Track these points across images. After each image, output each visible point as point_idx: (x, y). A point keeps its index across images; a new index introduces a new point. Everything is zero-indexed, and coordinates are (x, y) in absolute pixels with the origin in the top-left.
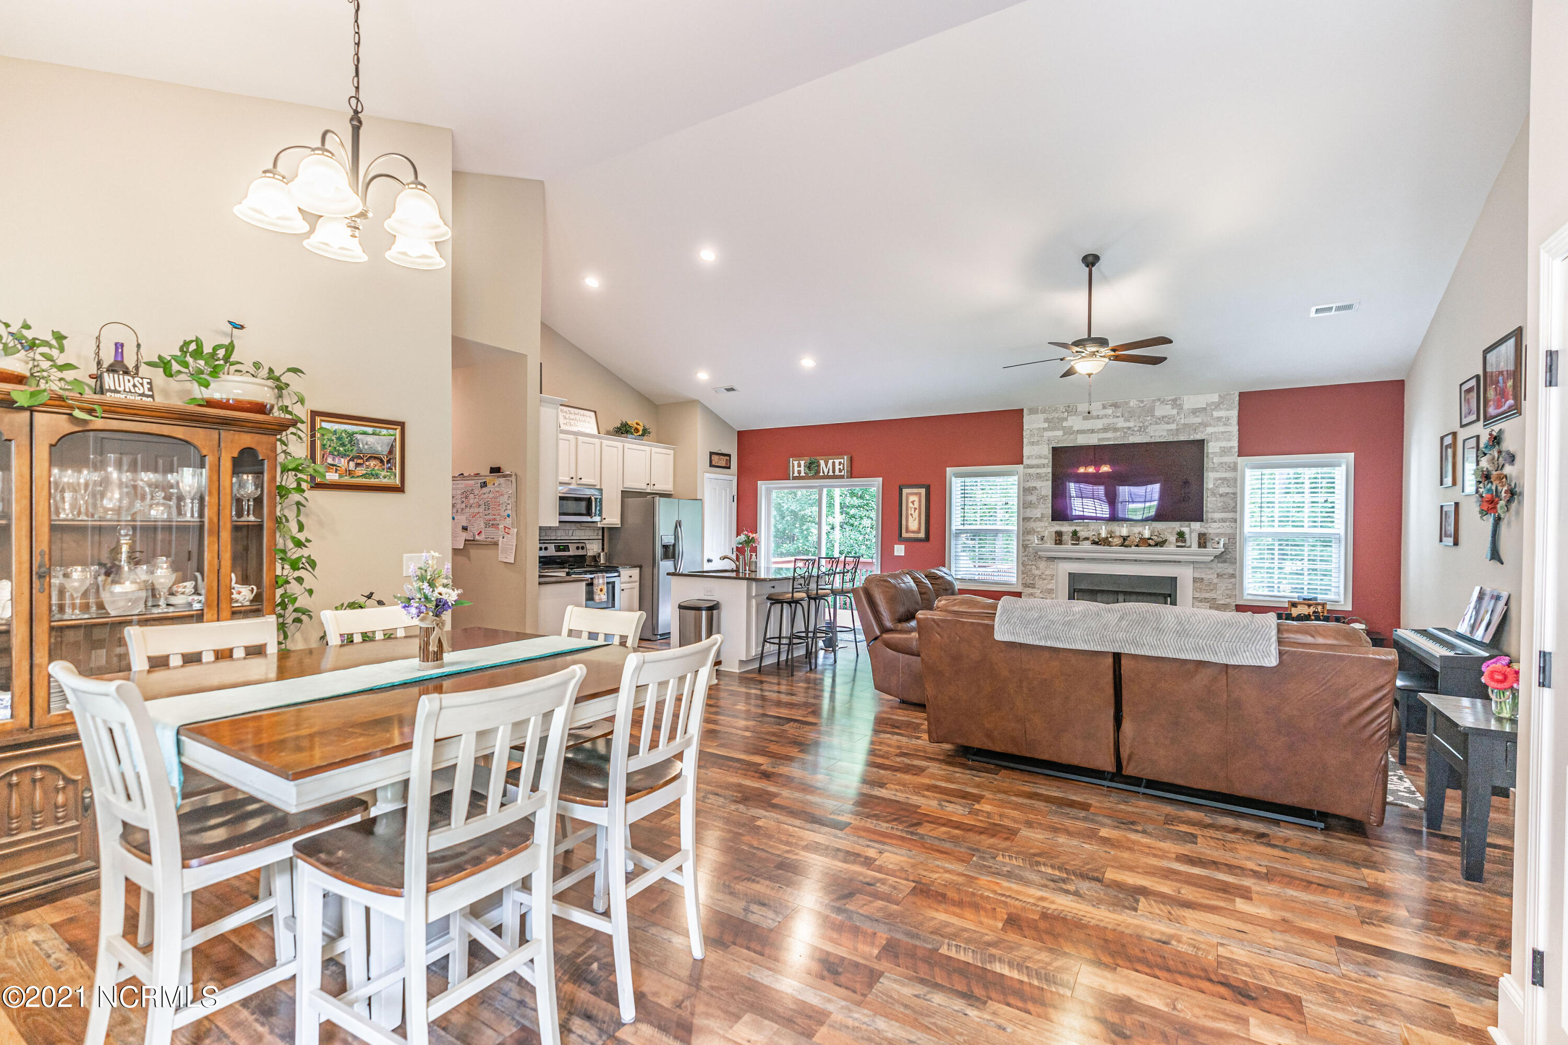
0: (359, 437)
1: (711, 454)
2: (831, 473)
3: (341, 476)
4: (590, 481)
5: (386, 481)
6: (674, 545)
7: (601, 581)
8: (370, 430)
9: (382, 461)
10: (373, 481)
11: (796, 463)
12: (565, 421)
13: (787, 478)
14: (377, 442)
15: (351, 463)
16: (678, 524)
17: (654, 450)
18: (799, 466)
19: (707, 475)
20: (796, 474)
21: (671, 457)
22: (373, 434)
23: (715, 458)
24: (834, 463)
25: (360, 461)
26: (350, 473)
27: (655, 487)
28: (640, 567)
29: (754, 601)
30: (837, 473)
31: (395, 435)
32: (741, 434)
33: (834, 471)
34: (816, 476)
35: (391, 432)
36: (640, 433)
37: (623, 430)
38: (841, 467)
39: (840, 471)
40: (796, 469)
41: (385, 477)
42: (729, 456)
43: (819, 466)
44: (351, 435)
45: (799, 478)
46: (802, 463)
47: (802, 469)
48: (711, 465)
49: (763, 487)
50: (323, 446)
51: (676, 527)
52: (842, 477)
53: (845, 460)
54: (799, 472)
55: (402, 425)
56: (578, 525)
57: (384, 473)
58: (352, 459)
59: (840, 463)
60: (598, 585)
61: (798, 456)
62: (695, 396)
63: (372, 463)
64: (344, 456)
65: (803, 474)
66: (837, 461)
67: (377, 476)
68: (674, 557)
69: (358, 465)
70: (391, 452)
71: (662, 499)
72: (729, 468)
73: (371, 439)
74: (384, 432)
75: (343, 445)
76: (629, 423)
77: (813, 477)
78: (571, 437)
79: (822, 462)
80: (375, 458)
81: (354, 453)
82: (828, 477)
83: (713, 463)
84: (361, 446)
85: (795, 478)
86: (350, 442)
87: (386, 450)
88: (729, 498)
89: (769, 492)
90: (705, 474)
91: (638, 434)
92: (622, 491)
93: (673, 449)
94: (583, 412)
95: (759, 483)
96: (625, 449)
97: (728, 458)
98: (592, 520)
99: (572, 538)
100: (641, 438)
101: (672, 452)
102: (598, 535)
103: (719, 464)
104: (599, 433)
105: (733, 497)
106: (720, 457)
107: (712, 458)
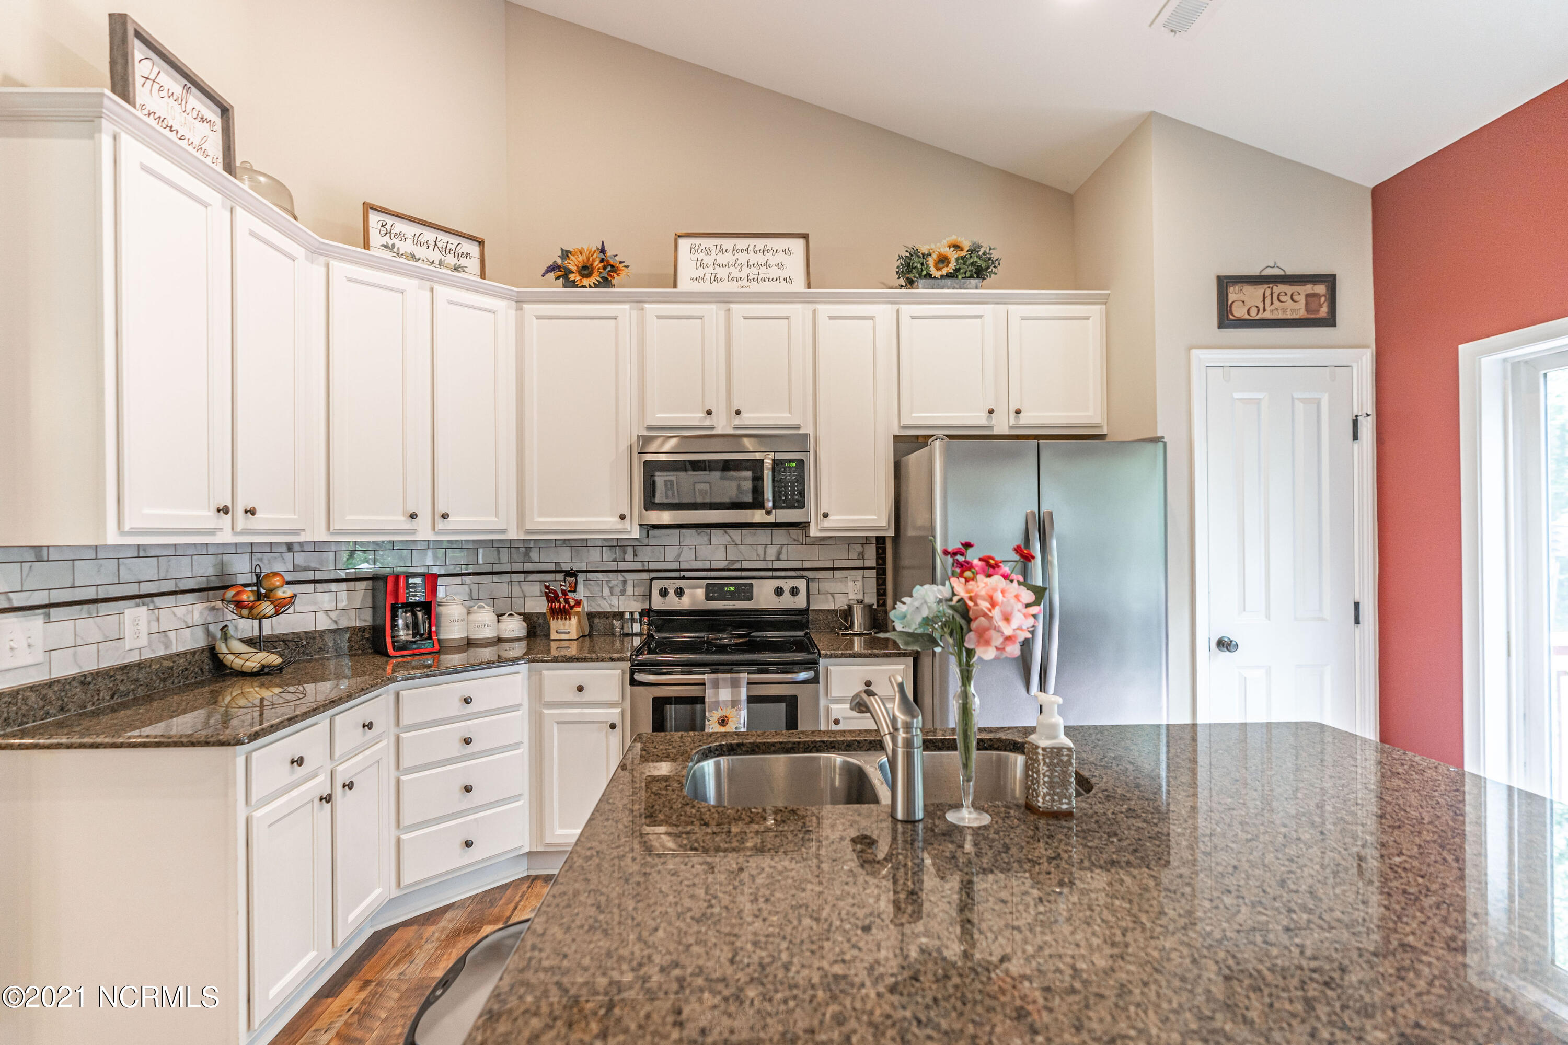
1: (1224, 283)
4: (773, 417)
7: (725, 694)
12: (700, 272)
16: (1038, 527)
17: (1017, 310)
19: (1201, 356)
21: (1096, 324)
23: (1248, 297)
27: (1025, 419)
36: (961, 268)
42: (1330, 281)
49: (1488, 361)
51: (1025, 536)
60: (716, 704)
72: (1330, 321)
76: (922, 247)
78: (711, 310)
83: (1239, 312)
88: (1334, 427)
90: (1195, 352)
91: (944, 272)
92: (895, 437)
93: (1104, 301)
94: (760, 243)
95: (1464, 350)
96: (904, 319)
97: (1321, 289)
98: (770, 519)
99: (777, 565)
100: (949, 282)
101: (1095, 310)
102: (862, 556)
103: (1267, 315)
104: (809, 287)
105: (1355, 422)
106: (1279, 289)
107: (1232, 297)
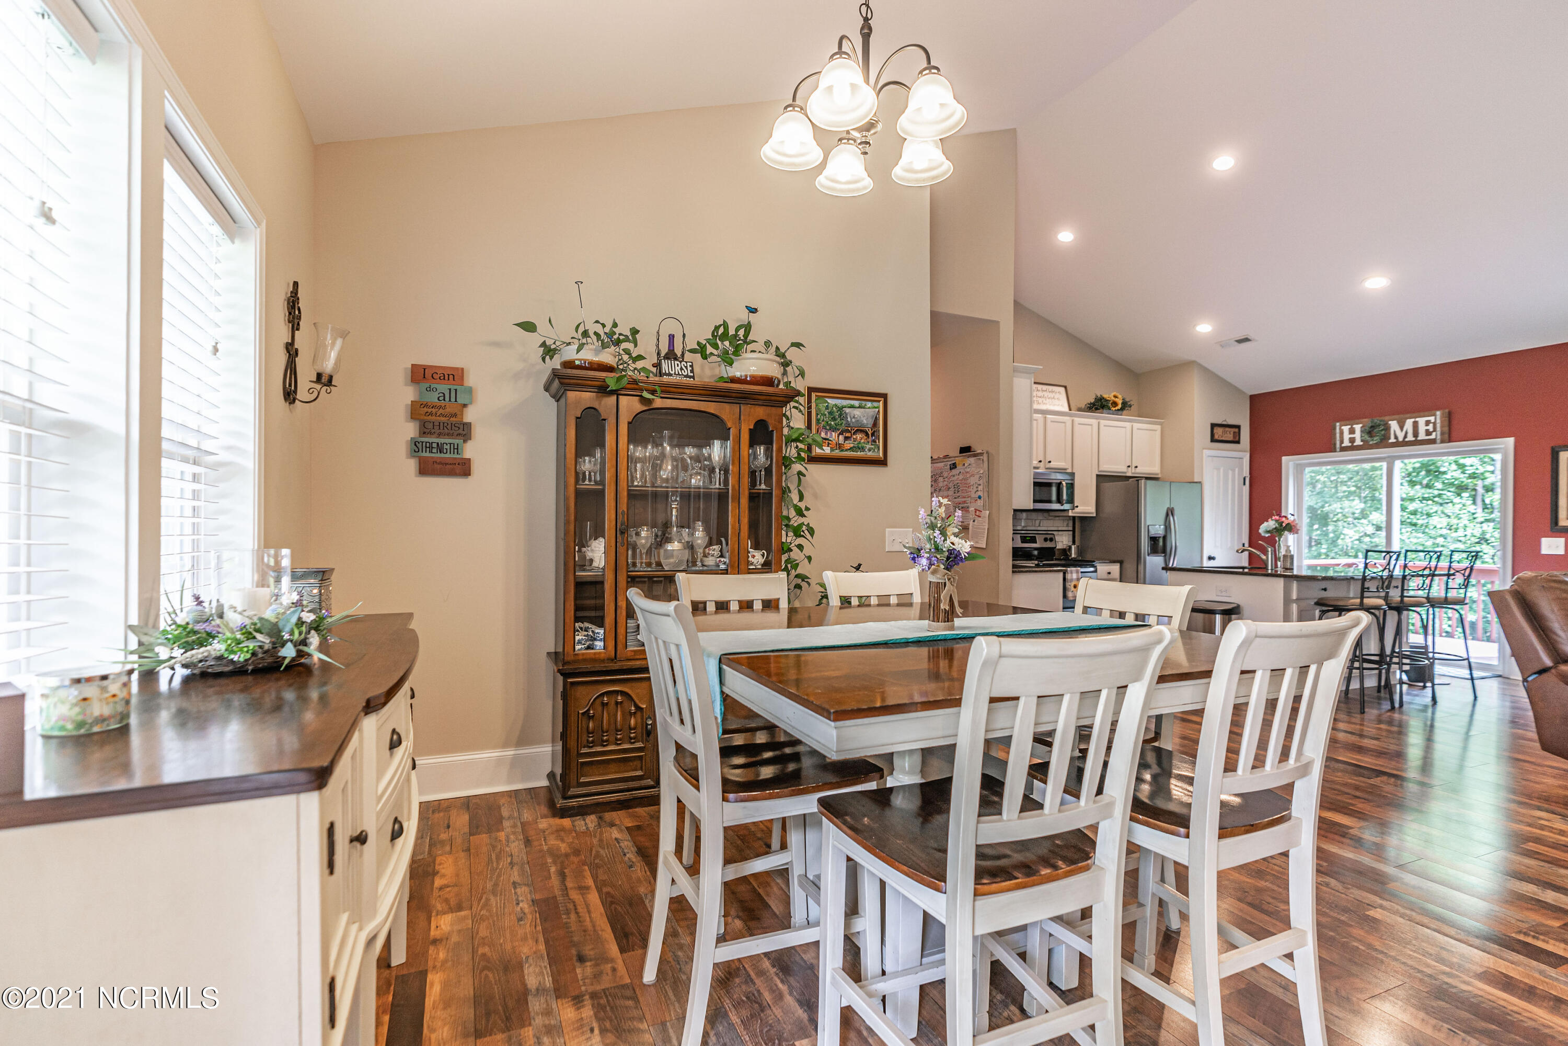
0: (848, 410)
1: (1213, 426)
2: (1410, 438)
3: (832, 450)
4: (1061, 464)
5: (870, 454)
6: (1165, 538)
7: (1075, 576)
8: (856, 403)
9: (867, 434)
10: (859, 454)
11: (1346, 429)
13: (1332, 450)
14: (861, 414)
15: (841, 436)
16: (1170, 512)
17: (1136, 425)
18: (1352, 431)
19: (1206, 452)
20: (1346, 443)
21: (1158, 433)
22: (860, 407)
23: (1219, 432)
24: (1415, 425)
25: (848, 435)
26: (840, 447)
27: (1138, 470)
28: (1121, 563)
29: (1294, 607)
30: (1422, 436)
31: (878, 407)
32: (1253, 398)
33: (1416, 434)
34: (1384, 442)
35: (876, 404)
36: (1119, 407)
37: (1099, 405)
38: (1430, 427)
39: (1428, 433)
40: (1347, 436)
41: (870, 450)
42: (1238, 427)
43: (1387, 428)
44: (840, 409)
45: (1352, 448)
46: (1358, 427)
47: (1358, 435)
48: (1213, 440)
49: (1291, 464)
50: (818, 420)
51: (1167, 515)
52: (1433, 442)
53: (1438, 417)
54: (1352, 440)
55: (884, 396)
56: (1046, 514)
57: (868, 446)
58: (841, 433)
59: (1428, 423)
60: (1072, 580)
61: (1350, 419)
62: (1193, 358)
63: (859, 436)
64: (833, 429)
65: (1358, 442)
66: (1421, 421)
67: (863, 449)
68: (1164, 551)
69: (846, 438)
70: (875, 424)
71: (1149, 482)
72: (1238, 442)
73: (857, 412)
74: (869, 404)
75: (834, 419)
76: (1105, 396)
77: (1377, 446)
78: (1040, 417)
79: (1394, 425)
80: (862, 431)
81: (843, 427)
82: (1405, 443)
83: (1216, 437)
84: (849, 419)
85: (1343, 449)
86: (840, 415)
87: (871, 422)
88: (1238, 481)
89: (1300, 469)
90: (1205, 451)
91: (1117, 408)
92: (1097, 475)
93: (1161, 424)
94: (1051, 388)
95: (1284, 459)
96: (1101, 426)
97: (1237, 430)
98: (1062, 508)
99: (1039, 528)
100: (1120, 412)
101: (1158, 427)
102: (1067, 526)
103: (1223, 439)
104: (1070, 410)
105: (1244, 479)
106: (1227, 429)
107: (1215, 431)
